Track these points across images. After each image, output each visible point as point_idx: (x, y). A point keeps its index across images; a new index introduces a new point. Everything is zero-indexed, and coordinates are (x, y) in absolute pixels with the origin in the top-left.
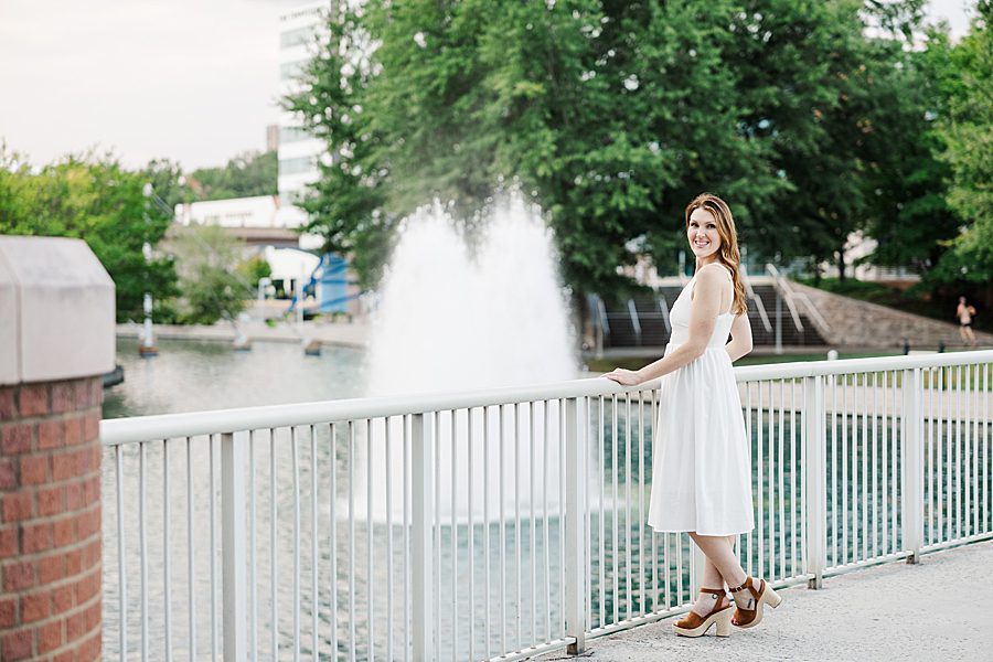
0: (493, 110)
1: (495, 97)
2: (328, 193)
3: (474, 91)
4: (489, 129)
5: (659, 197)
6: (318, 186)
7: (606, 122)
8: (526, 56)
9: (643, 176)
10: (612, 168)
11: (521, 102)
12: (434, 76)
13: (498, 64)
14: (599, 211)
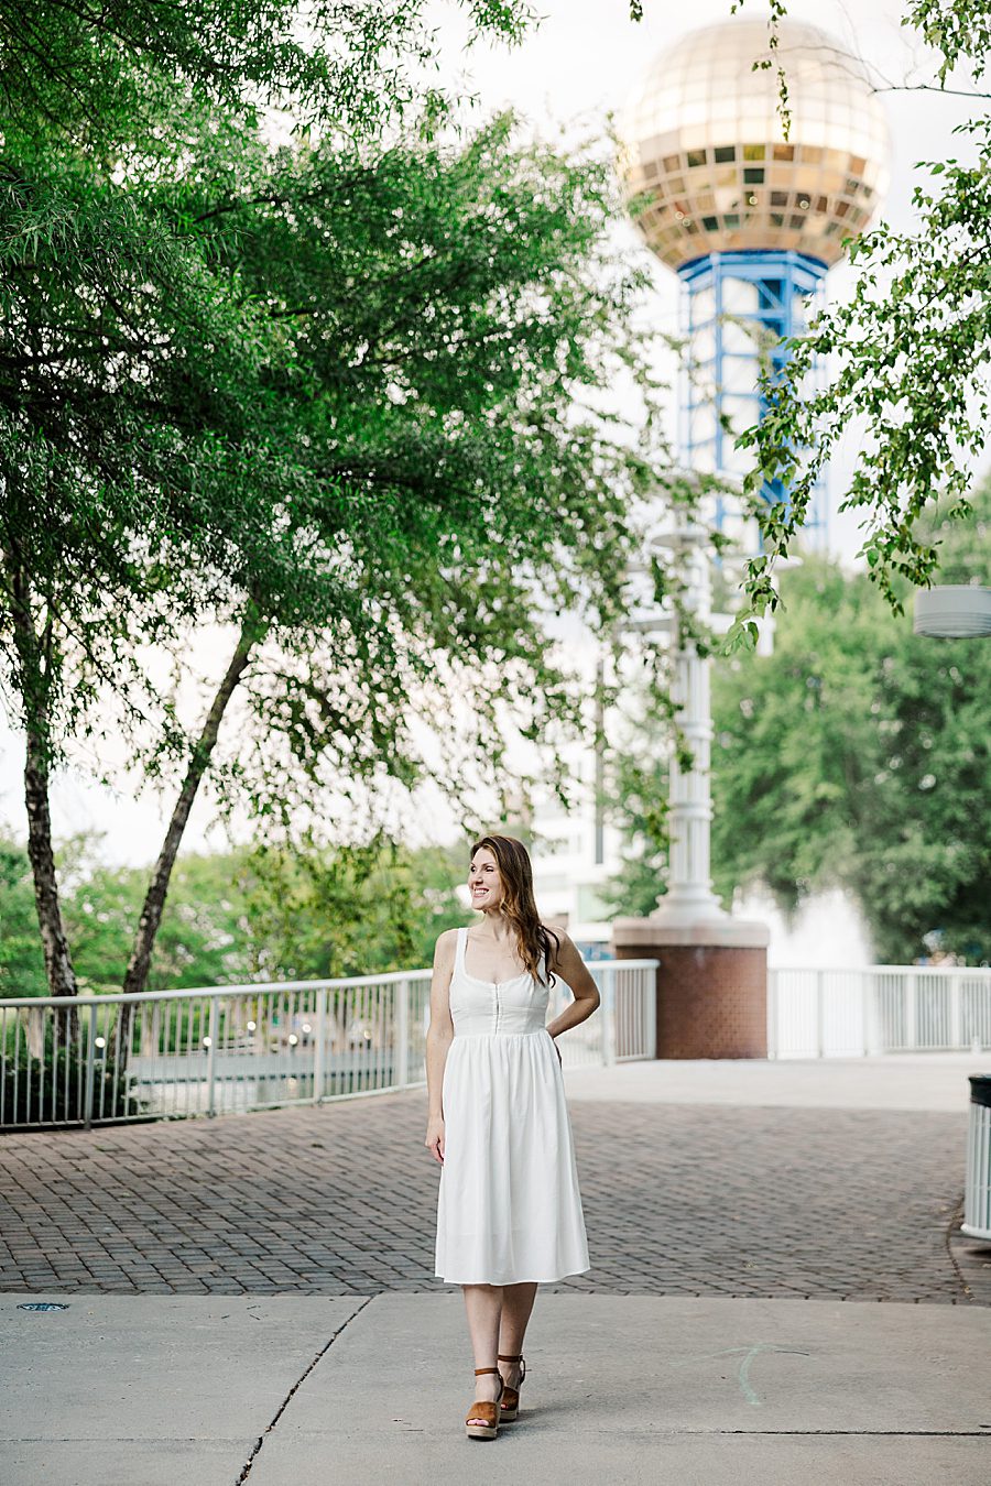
0: (794, 811)
1: (797, 798)
2: (633, 884)
3: (776, 793)
4: (792, 828)
5: (952, 892)
6: (620, 879)
7: (902, 823)
8: (827, 761)
9: (938, 874)
10: (908, 866)
11: (822, 803)
12: (738, 778)
13: (800, 767)
14: (895, 906)
